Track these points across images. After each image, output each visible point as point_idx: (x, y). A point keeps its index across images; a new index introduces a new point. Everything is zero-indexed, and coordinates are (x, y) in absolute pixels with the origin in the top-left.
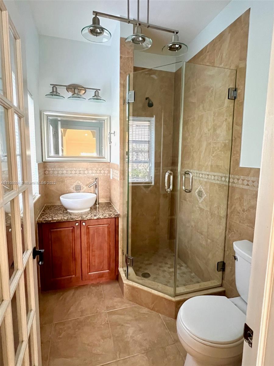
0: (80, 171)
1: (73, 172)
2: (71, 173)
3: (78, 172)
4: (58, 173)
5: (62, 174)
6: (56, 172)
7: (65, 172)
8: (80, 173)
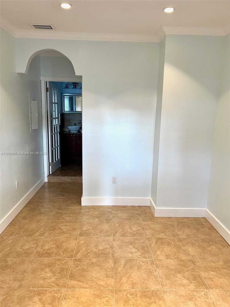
0: (76, 117)
1: (74, 118)
2: (73, 118)
3: (75, 118)
4: (68, 118)
5: (69, 118)
6: (67, 117)
7: (70, 117)
8: (76, 118)
